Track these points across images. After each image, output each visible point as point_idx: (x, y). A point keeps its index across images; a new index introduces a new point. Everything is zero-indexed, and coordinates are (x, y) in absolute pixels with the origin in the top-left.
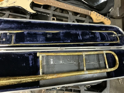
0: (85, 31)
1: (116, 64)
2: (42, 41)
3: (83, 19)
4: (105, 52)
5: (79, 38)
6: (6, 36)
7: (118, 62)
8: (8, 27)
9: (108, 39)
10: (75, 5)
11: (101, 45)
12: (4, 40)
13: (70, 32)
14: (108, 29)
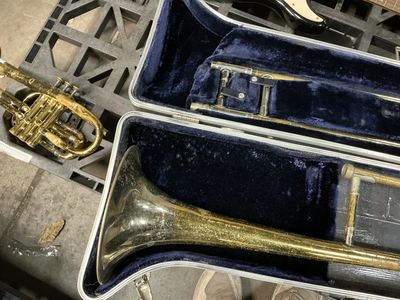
6: (248, 86)
8: (254, 56)
12: (241, 96)
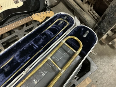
0: (36, 37)
1: (79, 43)
2: (3, 80)
3: (31, 26)
4: (64, 42)
5: (35, 48)
7: (80, 41)
9: (58, 29)
10: (14, 21)
11: (57, 38)
13: (23, 49)
14: (53, 21)
